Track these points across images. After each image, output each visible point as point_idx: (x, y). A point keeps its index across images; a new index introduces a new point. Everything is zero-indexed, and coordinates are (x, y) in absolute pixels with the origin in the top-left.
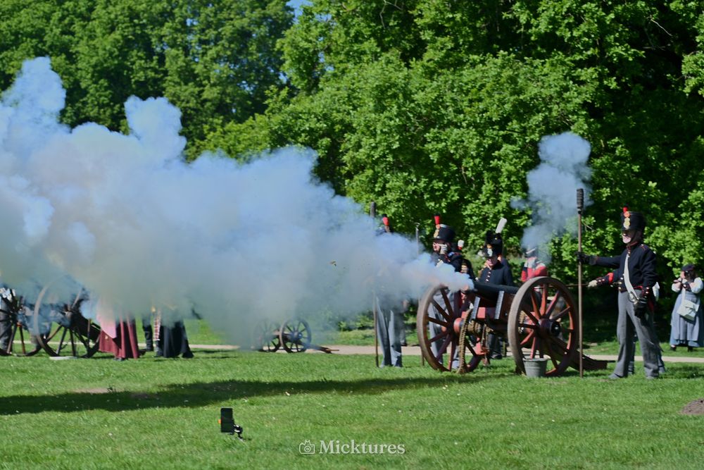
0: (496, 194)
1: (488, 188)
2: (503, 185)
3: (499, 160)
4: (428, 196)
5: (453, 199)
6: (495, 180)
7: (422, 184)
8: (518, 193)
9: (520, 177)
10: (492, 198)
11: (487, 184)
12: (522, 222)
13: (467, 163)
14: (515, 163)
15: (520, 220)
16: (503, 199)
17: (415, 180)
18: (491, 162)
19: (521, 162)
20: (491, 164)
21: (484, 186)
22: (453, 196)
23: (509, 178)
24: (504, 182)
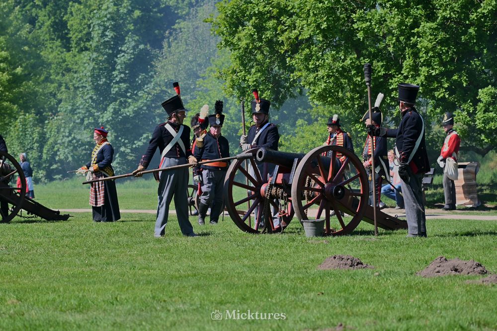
0: (415, 69)
1: (408, 63)
2: (422, 60)
3: (419, 37)
4: (355, 72)
5: (380, 74)
6: (416, 55)
7: (348, 62)
8: (436, 67)
9: (437, 52)
10: (412, 73)
11: (408, 60)
12: (440, 94)
13: (389, 41)
14: (430, 39)
15: (438, 93)
16: (422, 73)
17: (343, 57)
18: (412, 38)
19: (436, 39)
20: (411, 40)
21: (405, 61)
22: (379, 72)
23: (427, 53)
24: (423, 57)
